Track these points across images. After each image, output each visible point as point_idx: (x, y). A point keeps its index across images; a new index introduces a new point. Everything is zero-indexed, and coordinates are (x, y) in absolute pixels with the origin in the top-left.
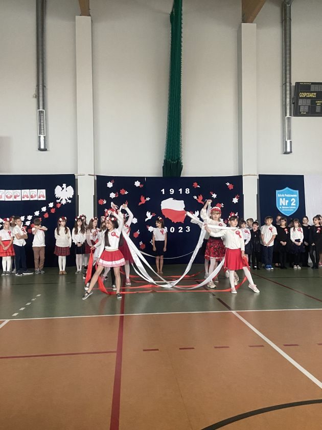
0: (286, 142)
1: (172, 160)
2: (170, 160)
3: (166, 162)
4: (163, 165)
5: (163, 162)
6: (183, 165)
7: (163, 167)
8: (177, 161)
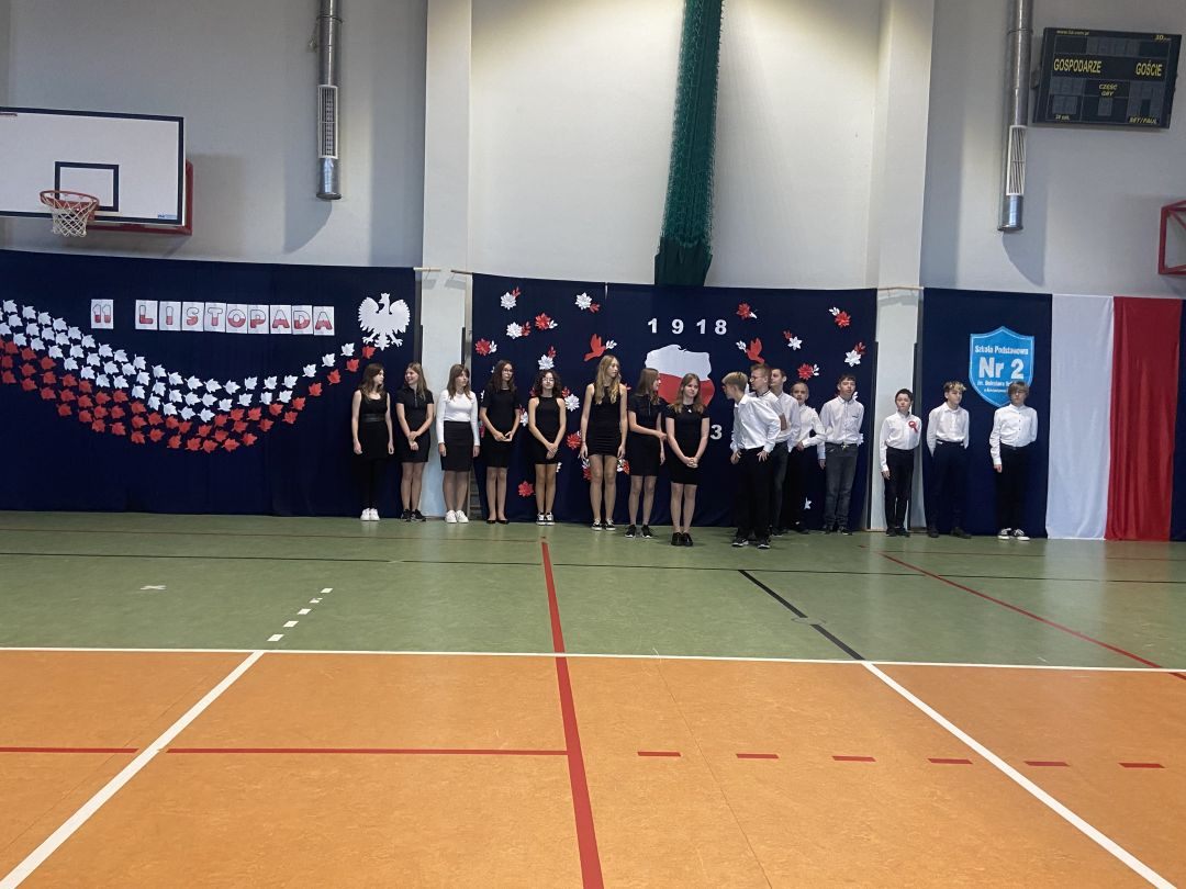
0: (1007, 198)
1: (683, 240)
2: (677, 239)
3: (666, 244)
4: (656, 252)
5: (658, 243)
6: (712, 252)
7: (657, 258)
8: (696, 243)
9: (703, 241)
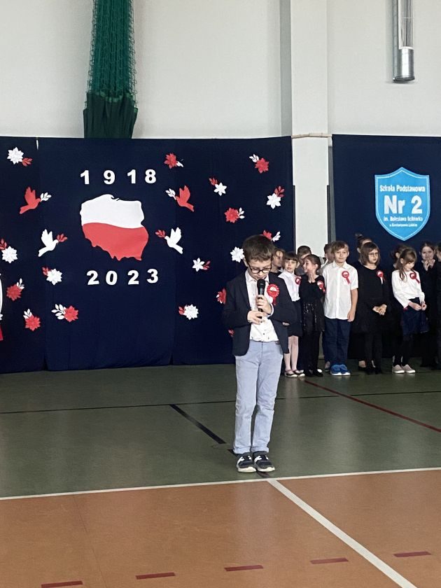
0: (400, 52)
1: (109, 95)
2: (103, 94)
3: (91, 98)
4: (84, 107)
5: (85, 99)
6: (138, 106)
7: (86, 112)
8: (121, 97)
9: (128, 95)
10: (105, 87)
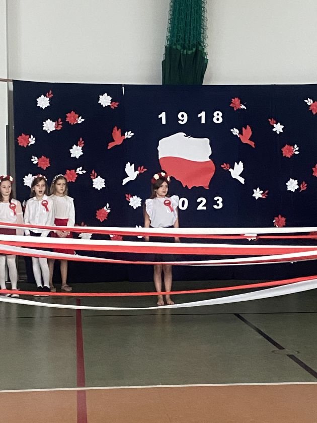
1: (184, 48)
2: (179, 47)
3: (169, 51)
4: (162, 58)
5: (163, 51)
6: (208, 57)
7: (164, 63)
8: (194, 50)
9: (200, 47)
10: (181, 42)
